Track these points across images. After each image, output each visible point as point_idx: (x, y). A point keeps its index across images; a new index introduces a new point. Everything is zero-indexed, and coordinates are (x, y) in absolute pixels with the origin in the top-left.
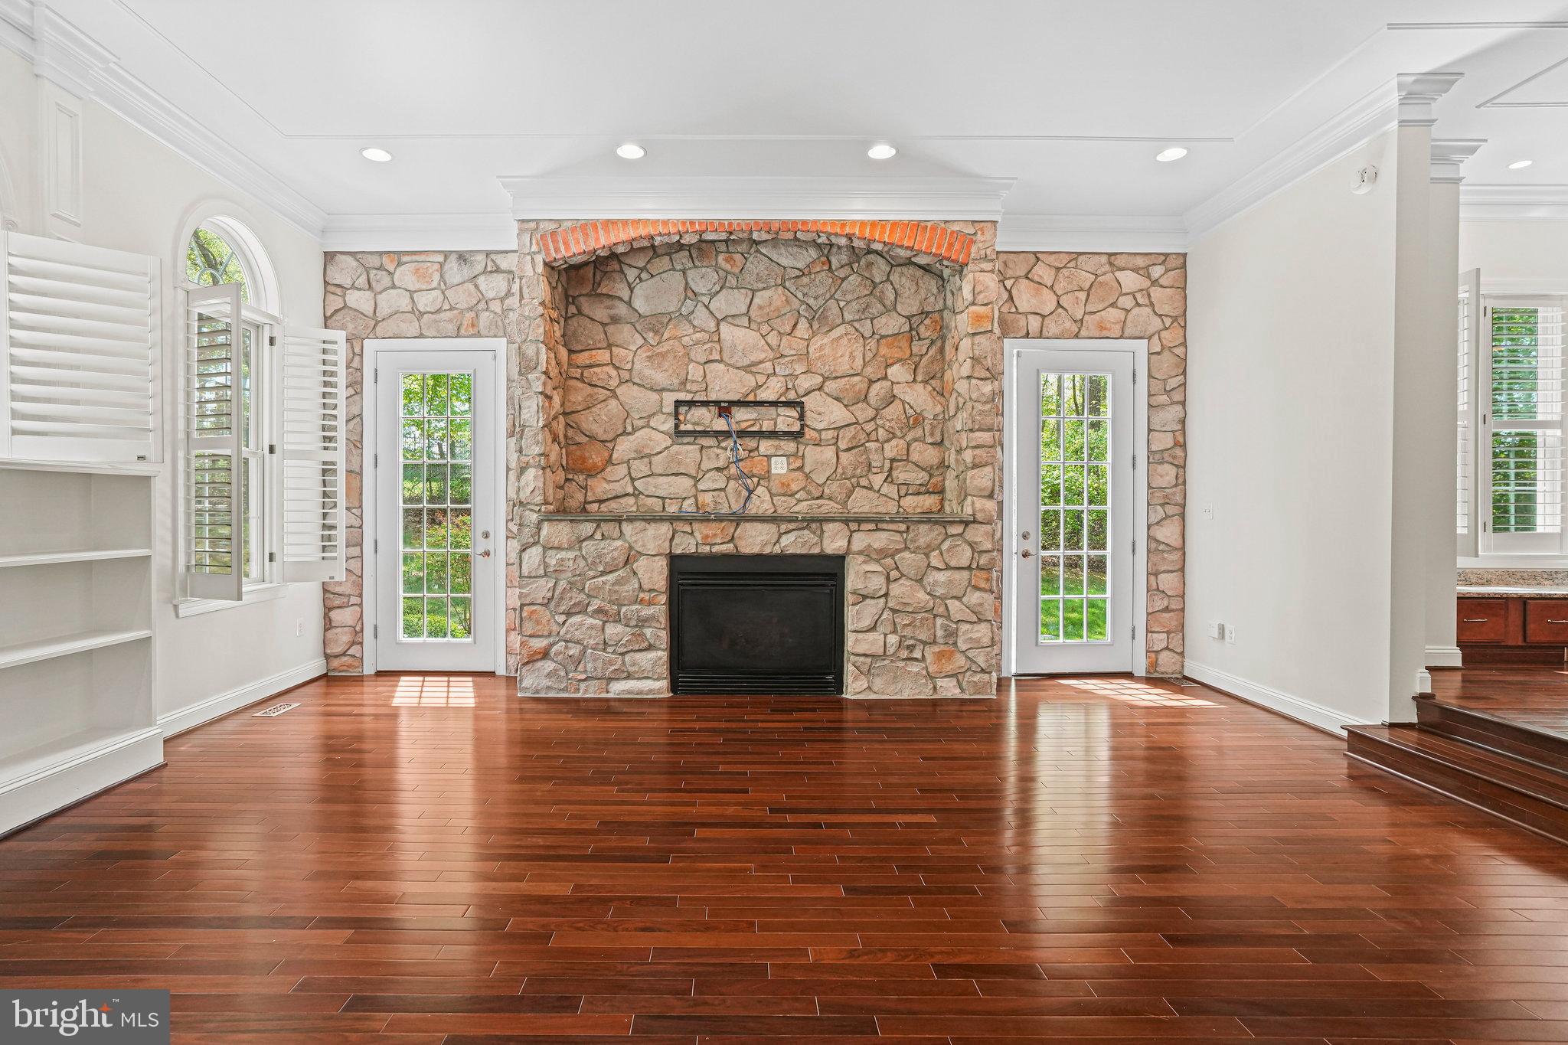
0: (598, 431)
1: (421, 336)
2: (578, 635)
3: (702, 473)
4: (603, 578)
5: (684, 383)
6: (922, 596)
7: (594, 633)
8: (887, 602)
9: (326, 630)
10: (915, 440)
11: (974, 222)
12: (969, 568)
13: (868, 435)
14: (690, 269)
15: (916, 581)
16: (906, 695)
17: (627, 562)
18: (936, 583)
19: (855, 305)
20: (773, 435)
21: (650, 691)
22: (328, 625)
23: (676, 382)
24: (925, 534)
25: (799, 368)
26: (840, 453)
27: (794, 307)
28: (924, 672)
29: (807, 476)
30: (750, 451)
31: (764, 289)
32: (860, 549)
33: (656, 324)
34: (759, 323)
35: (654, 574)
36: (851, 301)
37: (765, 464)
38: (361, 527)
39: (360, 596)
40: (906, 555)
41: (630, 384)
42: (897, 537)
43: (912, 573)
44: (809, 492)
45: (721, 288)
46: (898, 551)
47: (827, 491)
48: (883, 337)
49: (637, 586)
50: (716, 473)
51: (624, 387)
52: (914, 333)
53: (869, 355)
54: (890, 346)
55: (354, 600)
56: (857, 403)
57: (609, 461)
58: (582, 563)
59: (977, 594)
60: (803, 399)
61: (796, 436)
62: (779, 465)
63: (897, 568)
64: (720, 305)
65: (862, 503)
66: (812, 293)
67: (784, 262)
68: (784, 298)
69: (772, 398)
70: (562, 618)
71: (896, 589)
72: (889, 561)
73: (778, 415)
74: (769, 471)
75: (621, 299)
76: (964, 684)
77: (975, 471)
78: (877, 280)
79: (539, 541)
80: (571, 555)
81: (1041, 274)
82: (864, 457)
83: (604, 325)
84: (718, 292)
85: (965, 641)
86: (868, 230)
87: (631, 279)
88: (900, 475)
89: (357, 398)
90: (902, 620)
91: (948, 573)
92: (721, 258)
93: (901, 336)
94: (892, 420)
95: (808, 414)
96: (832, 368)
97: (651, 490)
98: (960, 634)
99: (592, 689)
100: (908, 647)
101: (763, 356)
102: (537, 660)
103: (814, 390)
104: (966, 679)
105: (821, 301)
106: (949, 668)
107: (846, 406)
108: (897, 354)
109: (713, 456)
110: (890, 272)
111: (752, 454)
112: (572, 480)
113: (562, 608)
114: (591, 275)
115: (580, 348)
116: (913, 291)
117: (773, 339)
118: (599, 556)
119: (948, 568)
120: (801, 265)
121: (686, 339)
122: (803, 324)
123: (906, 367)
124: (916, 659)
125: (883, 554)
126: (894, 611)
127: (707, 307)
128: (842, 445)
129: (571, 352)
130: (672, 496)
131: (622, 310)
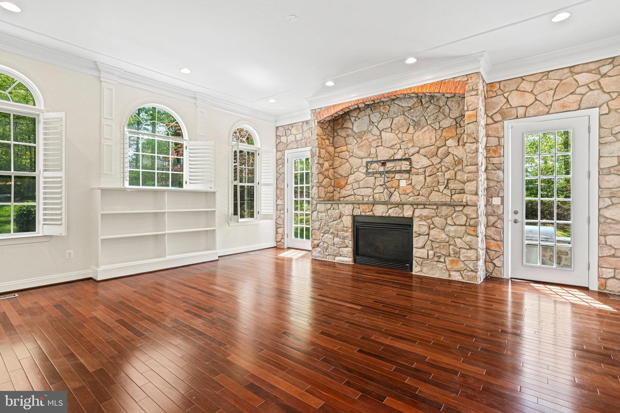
0: (343, 173)
1: (298, 148)
2: (326, 240)
3: (375, 187)
4: (333, 222)
5: (369, 155)
6: (444, 236)
7: (331, 240)
8: (429, 237)
9: (276, 234)
10: (459, 170)
11: (467, 75)
12: (465, 225)
13: (438, 169)
14: (371, 114)
15: (442, 229)
16: (436, 276)
17: (340, 217)
18: (449, 231)
19: (432, 117)
20: (400, 172)
21: (346, 261)
22: (277, 233)
23: (367, 155)
24: (445, 210)
25: (410, 145)
26: (427, 178)
27: (408, 122)
28: (445, 268)
29: (413, 187)
30: (392, 178)
31: (397, 117)
32: (418, 215)
33: (360, 135)
34: (395, 130)
35: (348, 221)
36: (430, 116)
37: (397, 183)
38: (284, 205)
39: (284, 225)
40: (437, 218)
41: (353, 157)
42: (433, 211)
43: (439, 226)
44: (414, 193)
45: (381, 119)
46: (433, 217)
47: (421, 193)
48: (444, 128)
49: (343, 225)
50: (380, 187)
51: (351, 158)
52: (458, 125)
53: (438, 137)
54: (447, 132)
55: (282, 226)
56: (433, 157)
57: (346, 184)
58: (328, 217)
59: (469, 237)
60: (411, 157)
61: (408, 172)
62: (403, 183)
63: (433, 224)
64: (381, 126)
65: (435, 197)
66: (414, 115)
67: (404, 105)
68: (404, 119)
69: (400, 158)
70: (322, 234)
71: (432, 232)
72: (429, 221)
73: (402, 164)
74: (399, 186)
75: (350, 128)
76: (463, 275)
77: (468, 183)
78: (441, 105)
79: (316, 210)
80: (324, 214)
81: (524, 87)
82: (436, 178)
83: (345, 138)
84: (380, 121)
85: (464, 257)
86: (420, 89)
87: (353, 121)
88: (452, 185)
89: (283, 167)
90: (435, 245)
91: (455, 227)
92: (381, 108)
93: (452, 127)
94: (448, 162)
95: (413, 163)
96: (422, 144)
97: (359, 193)
98: (461, 253)
99: (330, 258)
100: (438, 256)
101: (396, 142)
102: (316, 247)
103: (415, 153)
104: (464, 273)
105: (418, 118)
106: (456, 267)
107: (428, 159)
108: (450, 135)
109: (379, 180)
110: (447, 101)
111: (393, 179)
112: (336, 190)
113: (323, 231)
114: (341, 122)
115: (338, 146)
116: (457, 107)
117: (400, 135)
118: (332, 215)
119: (455, 225)
120: (410, 105)
121: (370, 139)
122: (411, 128)
123: (454, 140)
124: (441, 262)
125: (427, 218)
126: (432, 241)
127: (377, 127)
128: (427, 174)
129: (335, 148)
130: (365, 195)
131: (350, 132)
